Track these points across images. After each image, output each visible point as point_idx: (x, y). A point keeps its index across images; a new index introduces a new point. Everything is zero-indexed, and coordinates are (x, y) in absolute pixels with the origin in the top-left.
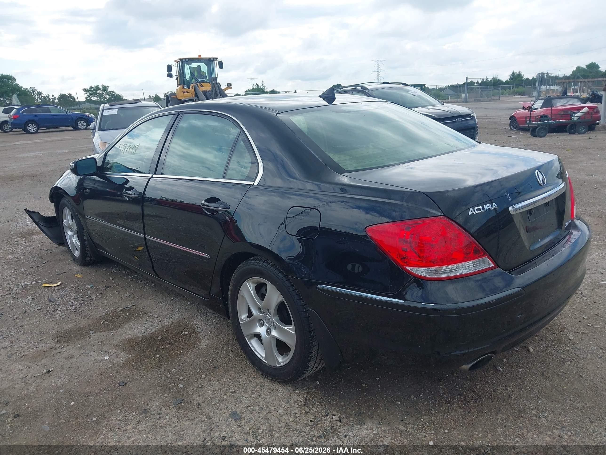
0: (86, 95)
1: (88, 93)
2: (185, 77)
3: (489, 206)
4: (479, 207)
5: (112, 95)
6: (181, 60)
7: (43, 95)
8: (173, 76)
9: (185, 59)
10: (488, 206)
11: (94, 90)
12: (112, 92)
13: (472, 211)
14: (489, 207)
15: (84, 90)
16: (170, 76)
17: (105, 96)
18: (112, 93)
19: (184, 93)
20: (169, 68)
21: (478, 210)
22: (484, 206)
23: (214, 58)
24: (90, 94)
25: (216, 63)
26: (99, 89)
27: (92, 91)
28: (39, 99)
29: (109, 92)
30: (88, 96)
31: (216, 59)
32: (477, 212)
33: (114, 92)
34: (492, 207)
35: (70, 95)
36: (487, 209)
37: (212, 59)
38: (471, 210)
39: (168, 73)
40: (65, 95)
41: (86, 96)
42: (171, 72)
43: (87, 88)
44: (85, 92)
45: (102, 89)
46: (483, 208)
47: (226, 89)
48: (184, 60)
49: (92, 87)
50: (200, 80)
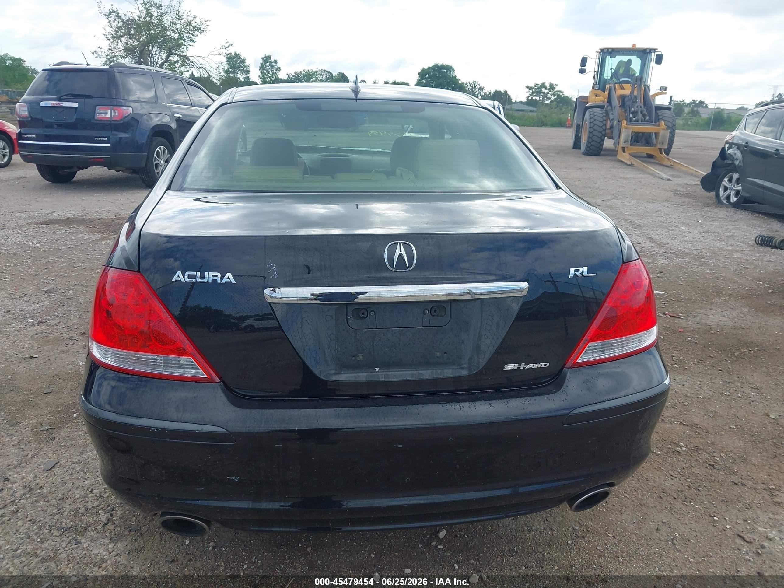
0: (528, 93)
1: (531, 91)
2: (603, 75)
3: (217, 276)
4: (195, 273)
5: (559, 95)
6: (602, 50)
7: (484, 91)
8: (586, 72)
9: (608, 49)
10: (213, 276)
11: (538, 88)
12: (560, 91)
13: (178, 276)
14: (214, 278)
15: (527, 87)
16: (582, 71)
17: (550, 96)
18: (559, 93)
19: (597, 96)
20: (584, 62)
21: (190, 277)
22: (206, 274)
23: (651, 49)
24: (533, 93)
25: (654, 56)
26: (545, 87)
27: (536, 89)
28: (479, 95)
29: (555, 92)
30: (531, 95)
31: (655, 50)
32: (188, 280)
33: (562, 92)
34: (222, 280)
35: (506, 92)
36: (210, 281)
37: (648, 51)
38: (179, 273)
39: (580, 68)
40: (500, 91)
41: (528, 95)
42: (585, 66)
43: (532, 85)
44: (528, 90)
45: (548, 88)
46: (202, 277)
47: (657, 94)
48: (605, 51)
49: (537, 84)
50: (621, 80)
